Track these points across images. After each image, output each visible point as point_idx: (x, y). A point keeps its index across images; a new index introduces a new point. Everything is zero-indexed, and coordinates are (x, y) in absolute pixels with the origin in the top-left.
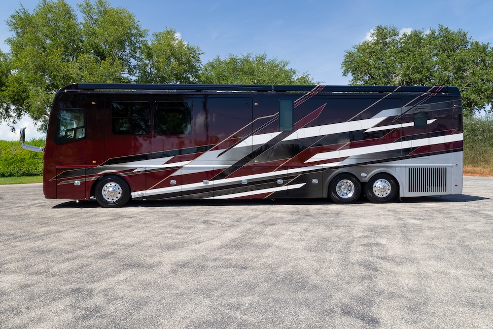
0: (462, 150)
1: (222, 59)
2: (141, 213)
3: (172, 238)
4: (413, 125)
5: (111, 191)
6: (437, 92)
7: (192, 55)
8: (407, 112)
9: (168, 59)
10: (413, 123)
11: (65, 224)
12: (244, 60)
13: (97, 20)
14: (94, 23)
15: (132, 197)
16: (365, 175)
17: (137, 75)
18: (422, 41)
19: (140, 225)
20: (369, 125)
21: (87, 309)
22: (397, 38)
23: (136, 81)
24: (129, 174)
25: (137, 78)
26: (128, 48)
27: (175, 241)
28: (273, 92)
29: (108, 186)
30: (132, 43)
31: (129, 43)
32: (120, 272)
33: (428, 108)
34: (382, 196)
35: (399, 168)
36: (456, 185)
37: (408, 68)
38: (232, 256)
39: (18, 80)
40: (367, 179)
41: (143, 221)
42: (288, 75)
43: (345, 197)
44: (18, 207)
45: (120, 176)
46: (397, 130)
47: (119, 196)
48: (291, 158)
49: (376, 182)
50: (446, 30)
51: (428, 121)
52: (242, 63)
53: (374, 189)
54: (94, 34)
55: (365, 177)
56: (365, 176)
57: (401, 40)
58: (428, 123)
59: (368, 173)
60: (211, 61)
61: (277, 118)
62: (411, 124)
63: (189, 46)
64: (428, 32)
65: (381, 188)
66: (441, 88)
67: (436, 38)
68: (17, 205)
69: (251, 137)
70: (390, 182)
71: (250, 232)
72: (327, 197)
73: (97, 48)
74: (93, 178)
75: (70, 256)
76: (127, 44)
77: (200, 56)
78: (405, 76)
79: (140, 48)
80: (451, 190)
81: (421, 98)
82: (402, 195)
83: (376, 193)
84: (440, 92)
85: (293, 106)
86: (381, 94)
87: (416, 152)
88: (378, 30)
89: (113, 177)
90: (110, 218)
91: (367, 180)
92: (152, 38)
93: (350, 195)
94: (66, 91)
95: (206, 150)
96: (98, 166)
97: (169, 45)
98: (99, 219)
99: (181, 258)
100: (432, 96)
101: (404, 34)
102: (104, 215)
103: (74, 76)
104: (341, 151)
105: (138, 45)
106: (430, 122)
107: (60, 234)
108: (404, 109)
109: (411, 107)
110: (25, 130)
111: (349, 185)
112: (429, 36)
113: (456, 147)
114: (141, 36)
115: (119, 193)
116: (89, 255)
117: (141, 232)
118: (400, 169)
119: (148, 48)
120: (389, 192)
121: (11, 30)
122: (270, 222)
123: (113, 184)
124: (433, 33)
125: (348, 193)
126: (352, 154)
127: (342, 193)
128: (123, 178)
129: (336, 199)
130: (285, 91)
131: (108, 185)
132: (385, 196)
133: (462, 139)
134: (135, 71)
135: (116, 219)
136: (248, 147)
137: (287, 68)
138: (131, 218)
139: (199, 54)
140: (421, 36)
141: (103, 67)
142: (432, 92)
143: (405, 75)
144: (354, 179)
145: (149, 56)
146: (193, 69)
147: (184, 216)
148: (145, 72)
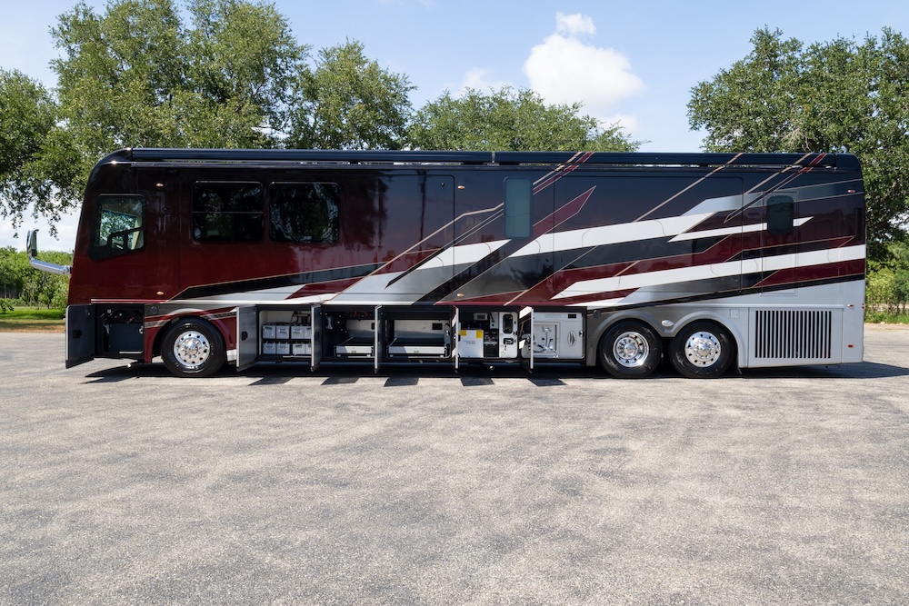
0: (862, 277)
1: (455, 97)
2: (236, 389)
3: (258, 432)
4: (765, 228)
5: (191, 348)
6: (814, 165)
7: (392, 92)
8: (753, 202)
9: (346, 99)
10: (765, 225)
11: (87, 405)
12: (494, 99)
13: (216, 25)
14: (212, 31)
15: (229, 359)
16: (670, 324)
17: (287, 129)
18: (848, 60)
19: (219, 409)
20: (679, 227)
21: (25, 543)
22: (797, 55)
23: (286, 141)
24: (224, 315)
25: (288, 136)
26: (271, 80)
27: (258, 437)
28: (493, 164)
29: (185, 338)
30: (276, 70)
31: (271, 69)
32: (123, 486)
33: (796, 194)
34: (702, 365)
35: (737, 312)
36: (850, 346)
37: (815, 114)
38: (340, 465)
39: (64, 139)
40: (673, 330)
41: (231, 402)
42: (578, 129)
43: (631, 365)
44: (26, 373)
45: (206, 320)
46: (735, 237)
47: (205, 356)
48: (526, 291)
49: (691, 338)
50: (897, 37)
51: (795, 220)
52: (490, 106)
53: (688, 351)
54: (208, 53)
55: (670, 328)
56: (670, 326)
57: (804, 58)
58: (795, 225)
59: (675, 321)
60: (432, 102)
61: (500, 213)
62: (762, 227)
63: (388, 75)
64: (861, 43)
65: (700, 348)
66: (821, 156)
67: (876, 55)
68: (26, 371)
69: (451, 249)
70: (719, 339)
71: (408, 424)
72: (594, 364)
73: (213, 80)
74: (159, 324)
75: (58, 458)
76: (269, 71)
77: (408, 94)
78: (809, 130)
79: (293, 79)
80: (839, 356)
81: (782, 176)
82: (741, 364)
83: (692, 359)
84: (820, 165)
85: (532, 192)
86: (704, 168)
87: (771, 280)
88: (761, 39)
89: (196, 322)
90: (175, 395)
91: (672, 333)
92: (319, 60)
93: (640, 362)
94: (114, 162)
95: (367, 274)
96: (167, 301)
97: (348, 74)
98: (153, 397)
99: (247, 465)
100: (804, 173)
101: (812, 47)
102: (168, 390)
103: (165, 131)
104: (622, 277)
105: (289, 73)
106: (798, 222)
107: (68, 421)
108: (748, 197)
109: (762, 193)
110: (38, 234)
111: (640, 342)
112: (863, 51)
113: (851, 271)
114: (293, 57)
115: (205, 351)
116: (91, 457)
117: (210, 421)
118: (739, 314)
119: (310, 79)
120: (717, 357)
121: (58, 46)
122: (459, 409)
123: (194, 334)
124: (872, 43)
125: (637, 358)
126: (646, 284)
127: (627, 358)
128: (212, 323)
129: (612, 368)
130: (517, 163)
131: (186, 335)
132: (709, 364)
133: (863, 255)
134: (284, 123)
135: (183, 398)
136: (444, 268)
137: (579, 115)
138: (212, 396)
139: (406, 89)
140: (848, 51)
141: (222, 116)
142: (804, 164)
143: (807, 128)
144: (649, 331)
145: (312, 94)
146: (395, 120)
147: (309, 395)
148: (301, 124)
